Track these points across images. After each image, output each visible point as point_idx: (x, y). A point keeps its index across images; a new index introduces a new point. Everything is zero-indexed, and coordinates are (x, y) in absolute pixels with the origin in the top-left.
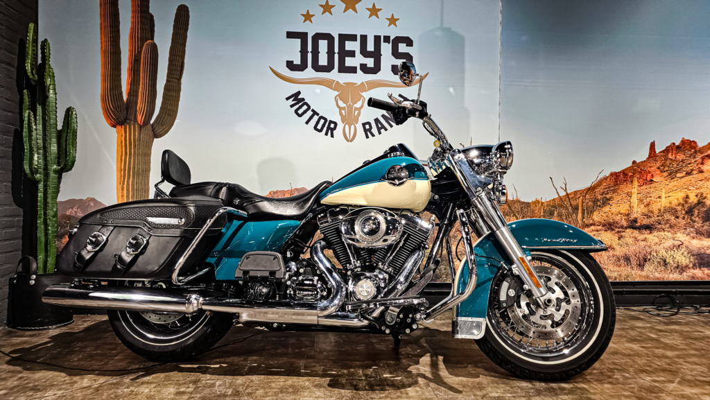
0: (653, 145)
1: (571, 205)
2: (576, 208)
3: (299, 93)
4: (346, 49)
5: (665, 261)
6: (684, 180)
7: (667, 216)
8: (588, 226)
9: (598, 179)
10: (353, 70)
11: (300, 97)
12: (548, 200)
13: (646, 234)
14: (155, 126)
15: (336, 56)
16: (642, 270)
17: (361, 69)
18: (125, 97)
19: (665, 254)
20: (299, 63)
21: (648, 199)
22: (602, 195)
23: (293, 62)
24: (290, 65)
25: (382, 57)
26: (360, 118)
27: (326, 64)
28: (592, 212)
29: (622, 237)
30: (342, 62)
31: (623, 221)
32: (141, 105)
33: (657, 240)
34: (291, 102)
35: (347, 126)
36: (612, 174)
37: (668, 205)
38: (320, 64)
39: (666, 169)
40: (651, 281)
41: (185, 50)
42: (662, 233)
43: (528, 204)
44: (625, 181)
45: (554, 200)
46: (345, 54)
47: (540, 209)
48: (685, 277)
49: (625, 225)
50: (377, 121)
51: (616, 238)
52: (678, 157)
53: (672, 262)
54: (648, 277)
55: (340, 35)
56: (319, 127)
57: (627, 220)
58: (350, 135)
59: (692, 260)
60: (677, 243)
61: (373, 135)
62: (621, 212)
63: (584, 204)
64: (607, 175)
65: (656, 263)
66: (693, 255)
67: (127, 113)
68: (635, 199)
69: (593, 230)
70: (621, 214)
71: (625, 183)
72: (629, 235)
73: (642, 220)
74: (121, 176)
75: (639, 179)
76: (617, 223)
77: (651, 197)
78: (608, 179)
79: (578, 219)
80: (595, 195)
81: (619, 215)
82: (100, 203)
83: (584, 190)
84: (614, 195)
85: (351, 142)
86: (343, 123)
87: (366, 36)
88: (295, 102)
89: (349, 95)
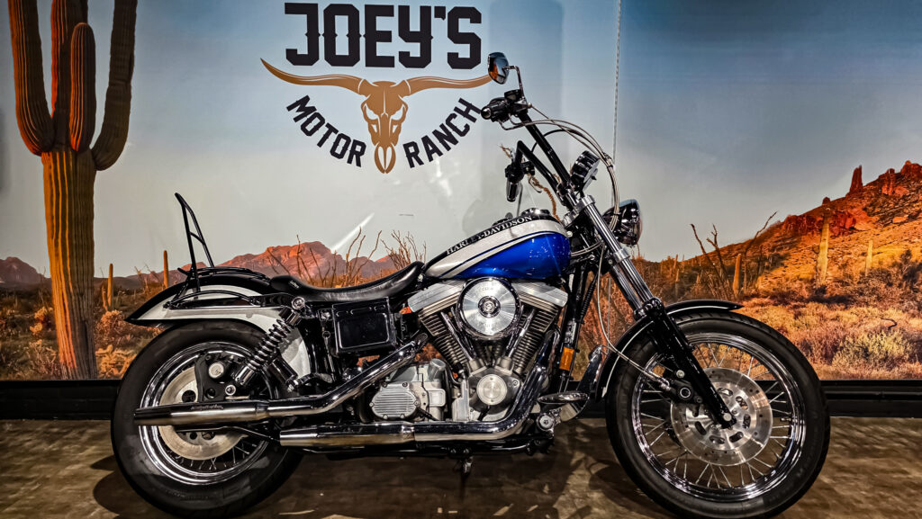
0: (858, 174)
1: (723, 266)
2: (729, 272)
3: (306, 99)
4: (379, 28)
5: (866, 350)
6: (903, 227)
7: (874, 283)
8: (748, 298)
9: (768, 226)
10: (387, 62)
11: (308, 105)
12: (686, 259)
13: (839, 311)
14: (96, 152)
15: (362, 41)
16: (830, 363)
17: (400, 60)
18: (51, 110)
19: (866, 339)
20: (306, 53)
21: (846, 257)
22: (773, 250)
23: (296, 50)
24: (292, 56)
25: (432, 40)
26: (400, 135)
27: (347, 54)
28: (755, 277)
29: (800, 314)
30: (371, 49)
31: (804, 290)
32: (74, 121)
33: (855, 319)
34: (295, 113)
35: (381, 149)
36: (790, 219)
37: (876, 266)
38: (338, 52)
39: (877, 210)
40: (842, 379)
41: (134, 36)
42: (865, 309)
43: (656, 266)
44: (810, 229)
45: (696, 258)
46: (376, 36)
47: (674, 272)
48: (896, 373)
49: (807, 297)
50: (426, 140)
51: (791, 316)
52: (897, 191)
53: (876, 352)
54: (838, 373)
55: (366, 6)
56: (339, 151)
57: (810, 289)
58: (385, 164)
59: (908, 349)
60: (886, 323)
61: (421, 163)
62: (801, 276)
63: (744, 265)
64: (782, 221)
65: (852, 353)
66: (911, 342)
67: (56, 132)
68: (823, 257)
69: (755, 305)
70: (801, 280)
71: (810, 233)
72: (812, 311)
73: (834, 290)
74: (53, 226)
75: (832, 226)
76: (794, 292)
77: (850, 254)
78: (783, 227)
79: (734, 287)
80: (761, 252)
81: (798, 282)
82: (26, 266)
83: (745, 243)
84: (791, 251)
85: (387, 172)
86: (375, 144)
87: (408, 7)
88: (300, 113)
89: (384, 101)
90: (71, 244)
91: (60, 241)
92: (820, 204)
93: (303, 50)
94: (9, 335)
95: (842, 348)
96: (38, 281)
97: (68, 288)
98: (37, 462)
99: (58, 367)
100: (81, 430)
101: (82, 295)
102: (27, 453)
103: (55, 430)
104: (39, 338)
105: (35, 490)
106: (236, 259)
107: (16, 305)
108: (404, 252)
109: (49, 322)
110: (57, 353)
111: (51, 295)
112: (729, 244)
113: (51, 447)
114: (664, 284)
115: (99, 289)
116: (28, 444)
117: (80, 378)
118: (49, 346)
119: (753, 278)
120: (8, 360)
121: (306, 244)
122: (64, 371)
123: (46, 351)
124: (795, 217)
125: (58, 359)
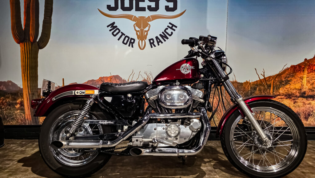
1: (267, 84)
2: (269, 86)
3: (114, 23)
8: (276, 96)
9: (284, 69)
10: (143, 9)
11: (115, 25)
12: (253, 81)
13: (310, 101)
14: (39, 43)
15: (134, 2)
16: (307, 120)
17: (148, 9)
18: (23, 28)
20: (114, 6)
21: (313, 81)
22: (285, 78)
23: (110, 5)
24: (109, 7)
25: (159, 1)
26: (147, 36)
27: (129, 6)
28: (279, 88)
29: (296, 102)
30: (137, 5)
31: (297, 93)
32: (31, 32)
34: (110, 28)
35: (140, 41)
36: (292, 67)
38: (125, 6)
40: (311, 126)
43: (242, 84)
44: (300, 70)
45: (257, 81)
47: (248, 86)
49: (298, 96)
50: (157, 38)
51: (292, 103)
54: (310, 124)
56: (125, 42)
57: (299, 93)
58: (142, 46)
61: (155, 46)
63: (275, 84)
64: (289, 67)
67: (25, 36)
68: (305, 81)
69: (279, 98)
70: (296, 89)
71: (299, 72)
72: (300, 101)
73: (308, 93)
74: (24, 69)
75: (308, 69)
76: (293, 94)
78: (289, 70)
79: (271, 92)
80: (281, 79)
81: (295, 90)
82: (14, 84)
83: (275, 76)
84: (292, 78)
85: (143, 50)
86: (138, 39)
88: (112, 28)
89: (142, 23)
90: (30, 76)
91: (26, 74)
92: (303, 61)
93: (113, 5)
94: (8, 108)
95: (312, 115)
96: (18, 89)
97: (29, 92)
98: (17, 154)
99: (25, 120)
100: (33, 143)
101: (34, 94)
102: (13, 151)
103: (24, 143)
104: (18, 110)
105: (16, 164)
106: (88, 81)
107: (10, 98)
108: (149, 79)
109: (22, 104)
110: (25, 115)
111: (23, 94)
112: (269, 76)
113: (22, 149)
114: (245, 91)
115: (39, 92)
116: (14, 147)
117: (33, 124)
118: (22, 113)
119: (278, 89)
120: (7, 117)
121: (113, 76)
122: (27, 122)
123: (21, 114)
124: (294, 66)
125: (25, 117)
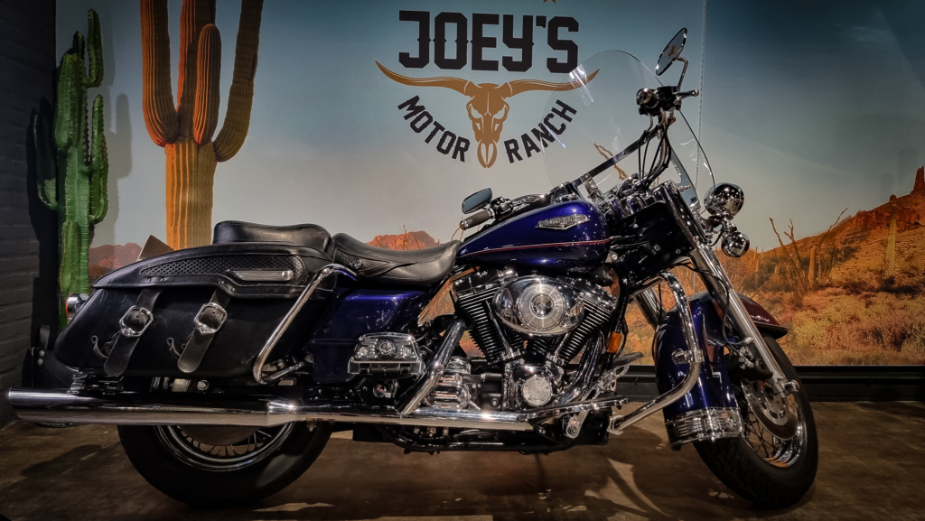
1: (799, 258)
2: (805, 263)
3: (417, 99)
4: (485, 35)
8: (822, 287)
9: (840, 221)
10: (492, 66)
11: (418, 104)
12: (765, 251)
13: (906, 300)
14: (218, 144)
15: (469, 46)
16: (899, 350)
17: (504, 65)
18: (176, 105)
20: (418, 56)
21: (911, 250)
22: (845, 243)
23: (408, 54)
24: (405, 60)
26: (502, 133)
27: (455, 58)
28: (829, 268)
29: (871, 303)
30: (477, 54)
31: (874, 281)
32: (198, 116)
33: (920, 307)
34: (405, 111)
35: (483, 146)
36: (860, 215)
38: (447, 56)
40: (911, 365)
41: (258, 38)
44: (879, 224)
45: (775, 250)
47: (754, 263)
49: (876, 287)
50: (525, 138)
51: (862, 305)
54: (906, 360)
55: (474, 15)
56: (444, 147)
57: (879, 280)
58: (487, 159)
61: (520, 158)
62: (873, 267)
63: (818, 257)
64: (853, 216)
65: (919, 341)
67: (180, 127)
68: (891, 249)
69: (830, 294)
70: (871, 271)
71: (878, 228)
72: (882, 299)
73: (901, 281)
74: (172, 214)
75: (899, 221)
76: (864, 283)
77: (915, 247)
78: (854, 222)
79: (809, 278)
80: (833, 244)
81: (868, 273)
83: (819, 237)
84: (861, 244)
85: (489, 167)
86: (478, 141)
87: (512, 17)
88: (410, 111)
89: (488, 100)
91: (178, 228)
92: (887, 200)
93: (415, 54)
95: (909, 336)
112: (805, 237)
114: (745, 274)
119: (827, 269)
121: (412, 233)
124: (865, 213)
